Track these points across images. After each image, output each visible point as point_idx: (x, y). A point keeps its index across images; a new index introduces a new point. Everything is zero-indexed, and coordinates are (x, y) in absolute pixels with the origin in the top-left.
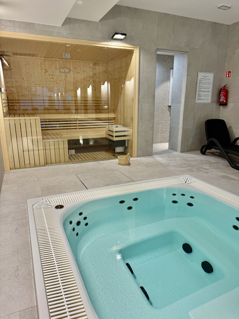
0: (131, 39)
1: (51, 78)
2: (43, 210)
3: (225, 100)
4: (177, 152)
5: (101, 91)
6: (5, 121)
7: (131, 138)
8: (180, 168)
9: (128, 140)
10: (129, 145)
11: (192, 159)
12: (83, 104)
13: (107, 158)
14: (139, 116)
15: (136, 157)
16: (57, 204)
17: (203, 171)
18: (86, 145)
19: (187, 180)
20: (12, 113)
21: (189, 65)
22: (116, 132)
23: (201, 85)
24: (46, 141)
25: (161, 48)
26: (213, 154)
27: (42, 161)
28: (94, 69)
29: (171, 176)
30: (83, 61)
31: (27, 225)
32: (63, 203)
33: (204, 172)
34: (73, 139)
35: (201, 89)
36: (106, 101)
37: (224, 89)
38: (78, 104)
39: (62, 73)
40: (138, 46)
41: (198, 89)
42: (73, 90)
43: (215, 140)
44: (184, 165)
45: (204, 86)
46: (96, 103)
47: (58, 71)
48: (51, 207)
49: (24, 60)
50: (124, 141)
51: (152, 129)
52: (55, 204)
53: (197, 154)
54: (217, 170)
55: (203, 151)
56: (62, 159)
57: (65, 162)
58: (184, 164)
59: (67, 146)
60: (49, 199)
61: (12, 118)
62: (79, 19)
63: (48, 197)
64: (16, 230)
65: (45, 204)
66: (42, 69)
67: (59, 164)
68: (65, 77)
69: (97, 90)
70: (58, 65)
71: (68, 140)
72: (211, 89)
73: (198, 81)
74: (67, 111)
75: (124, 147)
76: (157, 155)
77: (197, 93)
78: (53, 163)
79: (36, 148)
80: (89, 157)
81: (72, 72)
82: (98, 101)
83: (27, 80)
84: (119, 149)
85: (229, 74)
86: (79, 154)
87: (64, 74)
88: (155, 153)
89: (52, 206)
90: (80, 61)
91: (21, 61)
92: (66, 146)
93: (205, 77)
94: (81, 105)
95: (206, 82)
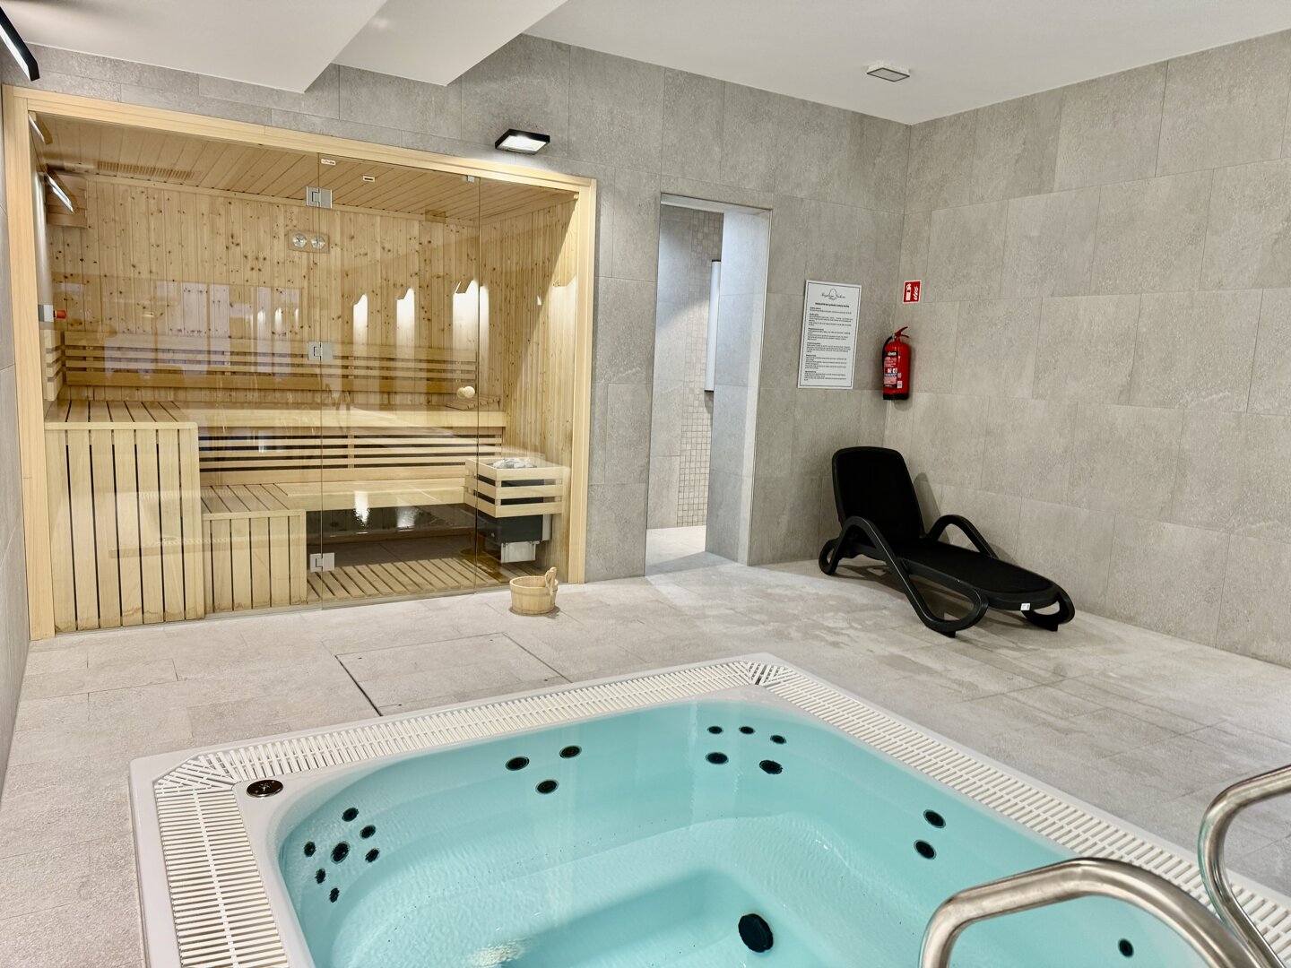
0: (566, 155)
1: (252, 269)
2: (197, 800)
3: (900, 383)
4: (736, 564)
5: (450, 325)
6: (50, 435)
7: (563, 511)
8: (743, 628)
9: (552, 516)
10: (558, 536)
11: (789, 593)
12: (376, 373)
13: (468, 587)
14: (596, 427)
15: (581, 583)
16: (253, 777)
17: (823, 639)
18: (380, 531)
19: (762, 673)
20: (74, 397)
21: (775, 255)
22: (505, 484)
23: (816, 326)
24: (216, 516)
25: (675, 192)
26: (864, 574)
27: (197, 600)
28: (425, 243)
29: (707, 659)
30: (385, 213)
31: (127, 863)
32: (278, 772)
33: (827, 641)
34: (327, 508)
35: (818, 341)
36: (469, 363)
37: (898, 342)
38: (356, 372)
39: (297, 253)
40: (594, 182)
41: (805, 341)
42: (339, 317)
43: (866, 524)
44: (757, 617)
45: (826, 328)
46: (429, 370)
47: (280, 245)
48: (229, 787)
49: (144, 196)
50: (538, 519)
51: (644, 476)
52: (245, 778)
53: (807, 573)
54: (874, 636)
55: (829, 560)
56: (280, 590)
57: (292, 602)
58: (757, 612)
59: (303, 535)
60: (221, 755)
61: (79, 427)
62: (374, 73)
63: (219, 749)
64: (83, 885)
65: (206, 776)
66: (214, 232)
67: (265, 610)
68: (309, 269)
69: (434, 319)
70: (281, 221)
71: (308, 513)
72: (851, 342)
73: (808, 312)
74: (310, 394)
75: (538, 542)
76: (662, 575)
77: (804, 352)
78: (240, 605)
79: (172, 543)
80: (391, 582)
81: (339, 250)
82: (438, 362)
83: (151, 272)
84: (515, 552)
85: (913, 292)
86: (350, 569)
87: (305, 255)
88: (655, 566)
89: (233, 784)
90: (372, 211)
91: (130, 199)
92: (301, 535)
93: (831, 297)
94: (367, 377)
95: (836, 316)
